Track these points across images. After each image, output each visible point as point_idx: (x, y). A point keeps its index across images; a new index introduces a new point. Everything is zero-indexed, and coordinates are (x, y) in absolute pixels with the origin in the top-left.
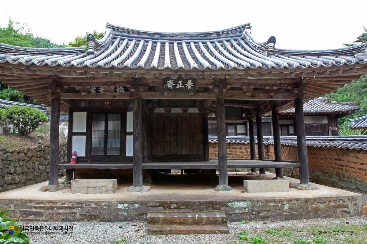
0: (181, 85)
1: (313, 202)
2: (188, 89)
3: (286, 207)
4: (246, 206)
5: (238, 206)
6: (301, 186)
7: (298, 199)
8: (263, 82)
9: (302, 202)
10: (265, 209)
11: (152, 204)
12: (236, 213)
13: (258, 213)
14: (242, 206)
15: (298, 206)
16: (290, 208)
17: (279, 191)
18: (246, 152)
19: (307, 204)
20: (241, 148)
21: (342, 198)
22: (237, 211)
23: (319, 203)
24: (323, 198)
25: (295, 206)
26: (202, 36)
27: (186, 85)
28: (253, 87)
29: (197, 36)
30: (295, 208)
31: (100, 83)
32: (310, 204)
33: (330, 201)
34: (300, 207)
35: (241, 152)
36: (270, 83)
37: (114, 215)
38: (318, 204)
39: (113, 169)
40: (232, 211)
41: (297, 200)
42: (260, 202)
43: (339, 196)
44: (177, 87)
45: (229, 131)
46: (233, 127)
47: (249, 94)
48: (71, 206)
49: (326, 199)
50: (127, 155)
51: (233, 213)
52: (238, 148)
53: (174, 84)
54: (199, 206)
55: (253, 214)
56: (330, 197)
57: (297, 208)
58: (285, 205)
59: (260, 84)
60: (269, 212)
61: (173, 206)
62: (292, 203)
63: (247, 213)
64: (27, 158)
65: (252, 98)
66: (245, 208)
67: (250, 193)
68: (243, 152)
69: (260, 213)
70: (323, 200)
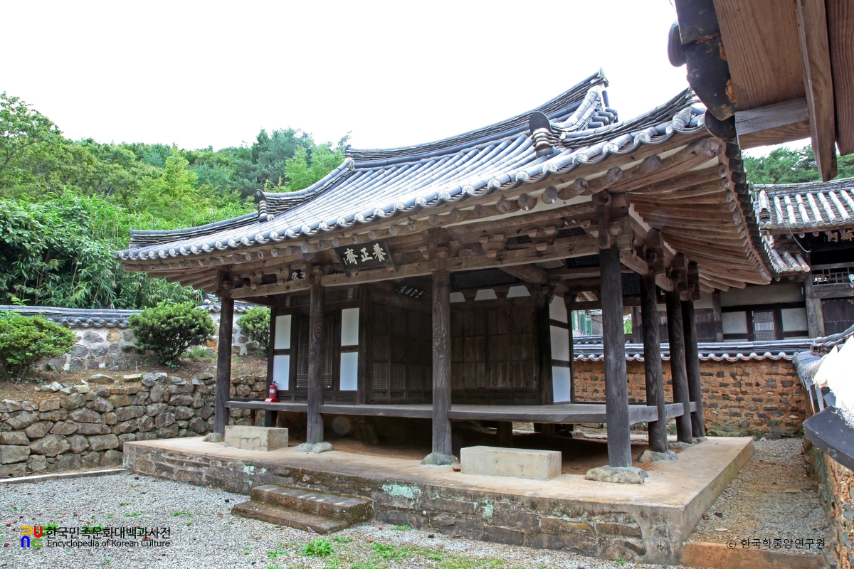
0: (368, 256)
1: (549, 510)
2: (380, 260)
3: (488, 511)
4: (411, 496)
5: (398, 494)
6: (593, 472)
7: (515, 497)
8: (524, 222)
9: (523, 504)
10: (445, 509)
11: (280, 471)
12: (394, 508)
13: (433, 515)
14: (405, 495)
15: (514, 512)
16: (496, 515)
17: (523, 476)
18: (734, 385)
19: (536, 512)
20: (720, 375)
21: (625, 511)
22: (397, 504)
23: (564, 512)
24: (573, 501)
25: (508, 511)
26: (499, 131)
27: (374, 254)
28: (501, 238)
29: (489, 134)
30: (506, 516)
31: (273, 266)
32: (542, 512)
33: (592, 514)
34: (519, 515)
35: (722, 385)
36: (540, 222)
37: (239, 483)
38: (562, 515)
39: (284, 410)
40: (388, 501)
41: (513, 498)
42: (437, 491)
43: (618, 503)
44: (363, 261)
45: (758, 327)
46: (770, 315)
47: (494, 255)
48: (198, 462)
49: (581, 506)
50: (342, 388)
51: (389, 507)
52: (711, 375)
53: (357, 256)
54: (339, 483)
55: (423, 515)
56: (591, 503)
57: (511, 517)
58: (485, 505)
59: (518, 228)
60: (453, 515)
61: (306, 478)
62: (500, 504)
63: (411, 510)
64: (254, 393)
65: (500, 263)
66: (410, 500)
67: (466, 473)
68: (726, 385)
69: (436, 515)
70: (574, 508)
